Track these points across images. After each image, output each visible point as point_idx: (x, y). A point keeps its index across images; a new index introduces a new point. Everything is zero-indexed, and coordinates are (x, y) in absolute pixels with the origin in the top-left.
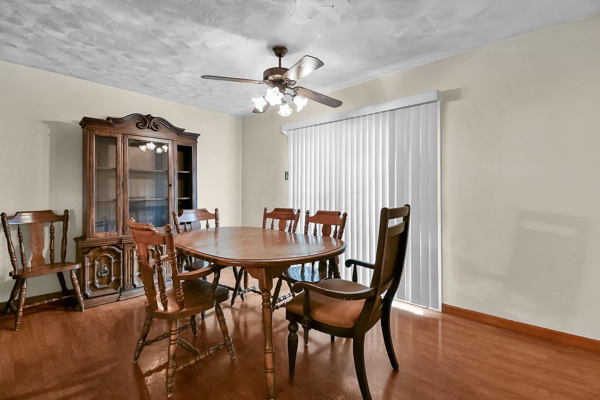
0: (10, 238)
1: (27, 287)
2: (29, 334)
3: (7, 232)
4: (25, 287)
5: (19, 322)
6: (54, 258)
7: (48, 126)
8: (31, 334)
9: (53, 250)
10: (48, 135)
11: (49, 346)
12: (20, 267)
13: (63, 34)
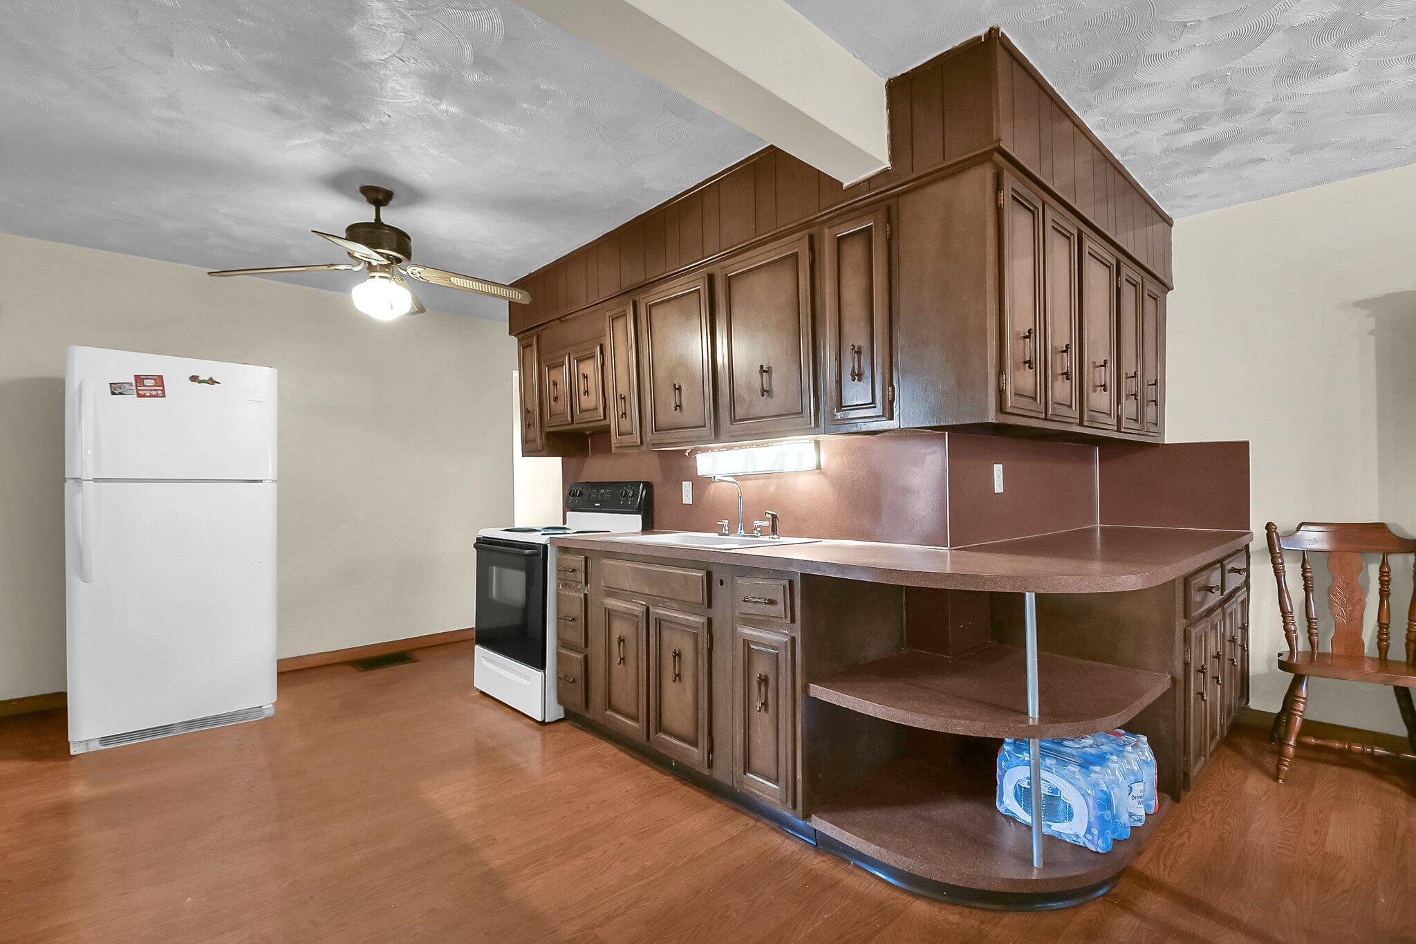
0: (1284, 578)
1: (1307, 695)
2: (1300, 802)
3: (1278, 564)
4: (1304, 695)
5: (1284, 765)
6: (1388, 646)
7: (1368, 312)
8: (1303, 805)
9: (1386, 624)
10: (1371, 333)
11: (1327, 853)
12: (1302, 644)
13: (1343, 73)
